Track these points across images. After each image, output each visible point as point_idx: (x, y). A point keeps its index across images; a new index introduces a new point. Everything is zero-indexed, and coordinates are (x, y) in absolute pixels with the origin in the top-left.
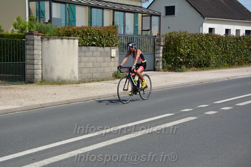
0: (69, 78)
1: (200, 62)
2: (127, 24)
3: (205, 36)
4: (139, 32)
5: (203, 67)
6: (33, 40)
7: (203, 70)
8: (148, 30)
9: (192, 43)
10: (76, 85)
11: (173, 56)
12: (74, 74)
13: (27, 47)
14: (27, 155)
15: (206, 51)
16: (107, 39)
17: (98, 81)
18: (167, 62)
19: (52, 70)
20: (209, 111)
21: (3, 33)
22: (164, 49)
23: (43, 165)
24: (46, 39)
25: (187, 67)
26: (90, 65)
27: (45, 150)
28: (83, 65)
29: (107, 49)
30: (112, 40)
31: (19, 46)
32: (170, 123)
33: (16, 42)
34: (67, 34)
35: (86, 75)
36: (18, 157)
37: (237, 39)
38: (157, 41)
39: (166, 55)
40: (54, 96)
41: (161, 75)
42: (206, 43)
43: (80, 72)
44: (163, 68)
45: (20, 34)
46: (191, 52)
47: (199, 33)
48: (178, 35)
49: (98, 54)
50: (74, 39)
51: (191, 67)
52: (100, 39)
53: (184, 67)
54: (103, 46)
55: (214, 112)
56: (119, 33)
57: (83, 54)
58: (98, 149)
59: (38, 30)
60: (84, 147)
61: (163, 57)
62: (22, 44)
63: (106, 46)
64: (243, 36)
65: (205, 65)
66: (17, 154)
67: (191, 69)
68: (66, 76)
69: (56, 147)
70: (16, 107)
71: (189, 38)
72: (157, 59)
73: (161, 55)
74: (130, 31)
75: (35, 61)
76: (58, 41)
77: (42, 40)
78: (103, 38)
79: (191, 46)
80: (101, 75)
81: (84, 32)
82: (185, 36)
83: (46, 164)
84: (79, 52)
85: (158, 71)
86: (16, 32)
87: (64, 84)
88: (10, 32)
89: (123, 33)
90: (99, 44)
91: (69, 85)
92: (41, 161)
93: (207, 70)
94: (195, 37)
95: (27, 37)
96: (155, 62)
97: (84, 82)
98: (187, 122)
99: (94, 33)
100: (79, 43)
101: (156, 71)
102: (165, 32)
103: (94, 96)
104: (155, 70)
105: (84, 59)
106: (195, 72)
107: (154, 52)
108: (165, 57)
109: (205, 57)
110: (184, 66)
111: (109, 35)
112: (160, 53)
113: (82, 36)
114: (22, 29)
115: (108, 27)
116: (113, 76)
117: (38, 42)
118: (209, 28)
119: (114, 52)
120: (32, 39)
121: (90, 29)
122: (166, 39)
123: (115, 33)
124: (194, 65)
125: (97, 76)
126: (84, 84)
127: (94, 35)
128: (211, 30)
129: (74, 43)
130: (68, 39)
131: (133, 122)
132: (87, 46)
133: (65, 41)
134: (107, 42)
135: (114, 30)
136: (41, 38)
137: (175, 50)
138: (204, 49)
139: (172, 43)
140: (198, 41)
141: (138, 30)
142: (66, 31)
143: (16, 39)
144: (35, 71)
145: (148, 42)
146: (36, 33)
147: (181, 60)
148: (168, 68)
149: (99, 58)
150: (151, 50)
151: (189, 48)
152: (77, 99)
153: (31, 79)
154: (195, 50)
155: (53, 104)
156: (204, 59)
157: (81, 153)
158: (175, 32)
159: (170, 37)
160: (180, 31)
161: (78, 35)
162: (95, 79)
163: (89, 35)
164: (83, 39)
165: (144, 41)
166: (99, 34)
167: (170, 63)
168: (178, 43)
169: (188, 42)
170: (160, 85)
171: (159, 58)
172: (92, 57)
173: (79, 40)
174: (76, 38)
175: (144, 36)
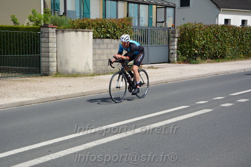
0: (83, 71)
1: (215, 54)
2: (141, 16)
3: (220, 27)
4: (154, 24)
5: (218, 58)
6: (48, 33)
7: (219, 61)
8: (163, 22)
9: (207, 34)
10: (90, 77)
11: (188, 48)
12: (89, 67)
13: (42, 40)
14: (43, 146)
15: (222, 42)
16: (121, 31)
17: (113, 73)
18: (182, 54)
19: (67, 62)
20: (225, 103)
21: (18, 26)
22: (178, 41)
23: (58, 157)
24: (61, 32)
25: (202, 59)
26: (105, 57)
28: (97, 57)
30: (126, 32)
31: (34, 38)
32: (185, 116)
33: (31, 35)
34: (82, 26)
35: (101, 67)
36: (34, 149)
38: (172, 33)
39: (181, 47)
40: (69, 88)
41: (176, 67)
42: (222, 34)
43: (95, 64)
44: (178, 60)
45: (35, 27)
46: (206, 43)
47: (214, 24)
48: (193, 26)
49: (112, 46)
50: (88, 31)
51: (206, 59)
52: (115, 31)
53: (199, 59)
54: (117, 38)
55: (230, 104)
56: (133, 25)
57: (98, 46)
58: (112, 141)
59: (53, 23)
60: (99, 139)
61: (178, 49)
62: (37, 37)
65: (220, 57)
66: (33, 146)
67: (207, 61)
68: (81, 68)
69: (71, 139)
70: (32, 99)
71: (204, 29)
72: (171, 51)
73: (176, 47)
74: (144, 22)
75: (50, 54)
76: (73, 34)
77: (56, 33)
78: (117, 30)
79: (207, 38)
81: (98, 24)
82: (200, 27)
83: (62, 156)
84: (93, 44)
85: (173, 63)
86: (31, 25)
87: (78, 76)
88: (25, 25)
89: (137, 25)
90: (114, 36)
91: (83, 78)
92: (57, 153)
93: (223, 61)
94: (211, 28)
95: (42, 29)
96: (169, 54)
97: (99, 75)
98: (202, 114)
99: (109, 25)
100: (93, 35)
101: (171, 63)
102: (180, 23)
104: (169, 62)
105: (99, 51)
106: (210, 64)
107: (169, 44)
108: (179, 49)
110: (199, 58)
111: (123, 27)
112: (174, 45)
113: (97, 28)
114: (37, 22)
115: (122, 19)
117: (53, 35)
118: (225, 19)
121: (105, 21)
122: (181, 30)
123: (130, 25)
124: (209, 57)
125: (111, 69)
126: (98, 77)
127: (108, 28)
128: (227, 21)
129: (88, 35)
130: (83, 31)
131: (147, 114)
132: (101, 38)
133: (80, 33)
135: (128, 22)
136: (56, 31)
137: (190, 41)
138: (219, 40)
139: (187, 34)
140: (214, 32)
141: (152, 22)
142: (80, 24)
143: (31, 32)
144: (50, 63)
145: (163, 34)
146: (51, 25)
147: (196, 52)
148: (183, 60)
149: (114, 50)
150: (165, 42)
151: (204, 40)
152: (92, 92)
153: (46, 71)
154: (210, 42)
155: (67, 97)
156: (220, 51)
157: (95, 145)
158: (189, 24)
159: (185, 28)
160: (195, 22)
161: (93, 27)
162: (110, 72)
163: (103, 27)
164: (98, 32)
165: (159, 33)
166: (113, 26)
167: (185, 55)
168: (193, 34)
169: (204, 33)
170: (175, 77)
171: (173, 49)
172: (106, 50)
173: (94, 32)
174: (90, 30)
175: (158, 28)
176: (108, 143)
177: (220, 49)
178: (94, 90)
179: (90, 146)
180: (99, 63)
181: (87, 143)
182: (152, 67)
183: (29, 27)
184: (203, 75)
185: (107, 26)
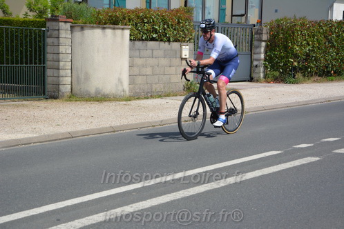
0: (114, 91)
2: (207, 5)
3: (336, 25)
4: (228, 19)
5: (331, 75)
6: (58, 30)
7: (332, 80)
8: (243, 15)
9: (314, 36)
10: (124, 103)
11: (282, 58)
12: (122, 85)
13: (49, 41)
14: (48, 212)
15: (338, 49)
16: (175, 30)
17: (160, 96)
18: (272, 67)
19: (87, 78)
20: (341, 148)
21: (10, 18)
22: (267, 46)
24: (79, 28)
25: (304, 76)
26: (148, 71)
27: (75, 204)
28: (136, 71)
29: (175, 45)
30: (183, 31)
31: (35, 38)
32: (275, 167)
33: (31, 33)
34: (112, 21)
35: (142, 86)
36: (33, 216)
38: (257, 33)
39: (270, 56)
40: (90, 120)
41: (263, 89)
42: (338, 36)
43: (132, 82)
44: (265, 78)
45: (38, 20)
46: (312, 51)
47: (326, 19)
48: (291, 23)
49: (161, 53)
50: (123, 29)
51: (312, 76)
52: (165, 29)
53: (299, 75)
54: (169, 41)
56: (195, 20)
57: (137, 53)
58: (159, 206)
59: (66, 14)
60: (138, 201)
61: (265, 60)
62: (40, 36)
63: (173, 41)
65: (335, 72)
66: (31, 210)
67: (312, 79)
68: (109, 88)
69: (93, 201)
70: (30, 136)
71: (309, 28)
72: (255, 63)
73: (262, 56)
74: (212, 16)
75: (61, 64)
76: (98, 32)
77: (72, 33)
78: (168, 27)
79: (313, 42)
80: (164, 87)
81: (138, 17)
82: (303, 25)
84: (130, 49)
85: (257, 81)
86: (31, 16)
87: (106, 101)
88: (21, 17)
90: (163, 37)
91: (114, 103)
92: (70, 223)
93: (339, 80)
94: (320, 26)
95: (48, 24)
96: (252, 68)
97: (138, 98)
98: (304, 165)
99: (155, 20)
100: (130, 35)
101: (254, 81)
102: (270, 18)
103: (154, 120)
104: (251, 80)
105: (139, 61)
106: (318, 84)
107: (251, 50)
108: (269, 59)
109: (336, 59)
110: (300, 74)
111: (179, 23)
112: (260, 53)
113: (136, 24)
114: (40, 12)
115: (177, 11)
116: (184, 90)
117: (66, 33)
119: (186, 51)
120: (57, 28)
121: (149, 13)
122: (271, 29)
123: (189, 19)
124: (316, 73)
125: (158, 89)
126: (138, 102)
127: (154, 23)
129: (123, 35)
130: (114, 29)
132: (143, 40)
133: (109, 31)
134: (176, 35)
135: (186, 15)
136: (71, 27)
137: (286, 47)
138: (333, 46)
139: (281, 36)
140: (324, 33)
141: (225, 15)
142: (110, 16)
143: (31, 28)
144: (61, 79)
145: (242, 35)
146: (63, 18)
147: (296, 64)
148: (274, 76)
149: (162, 59)
150: (245, 47)
151: (309, 45)
152: (126, 125)
153: (54, 92)
154: (319, 48)
155: (88, 133)
156: (334, 63)
157: (131, 211)
158: (285, 19)
159: (279, 26)
160: (295, 17)
161: (130, 22)
162: (155, 94)
163: (146, 23)
164: (138, 30)
165: (236, 32)
166: (163, 21)
167: (277, 68)
168: (290, 36)
169: (308, 34)
170: (260, 105)
171: (258, 60)
172: (151, 59)
173: (131, 30)
174: (126, 27)
175: (235, 25)
177: (334, 60)
178: (130, 123)
180: (139, 80)
183: (27, 19)
184: (306, 101)
185: (153, 21)
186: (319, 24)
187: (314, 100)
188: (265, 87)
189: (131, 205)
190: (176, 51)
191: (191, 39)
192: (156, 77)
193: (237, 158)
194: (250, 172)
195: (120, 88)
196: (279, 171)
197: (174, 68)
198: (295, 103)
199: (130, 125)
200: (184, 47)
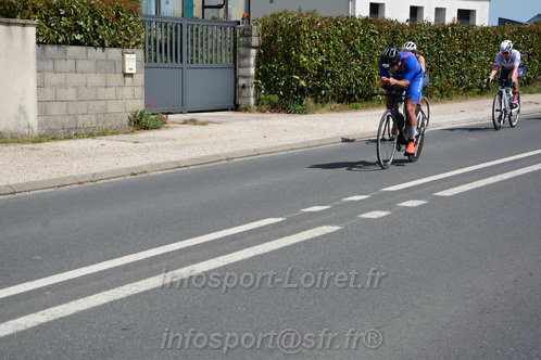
0: (12, 127)
1: (349, 88)
3: (360, 24)
4: (197, 12)
5: (355, 101)
7: (357, 108)
8: (220, 7)
9: (328, 40)
10: (31, 146)
11: (283, 74)
16: (112, 27)
17: (91, 136)
18: (268, 88)
20: (370, 210)
22: (259, 55)
25: (316, 101)
26: (70, 94)
28: (49, 94)
29: (114, 53)
30: (125, 29)
32: (273, 242)
34: (6, 11)
35: (59, 118)
37: (439, 33)
38: (242, 35)
39: (263, 71)
41: (254, 122)
42: (363, 41)
43: (43, 112)
44: (257, 104)
46: (326, 63)
47: (345, 15)
48: (294, 19)
49: (89, 65)
50: (24, 25)
51: (327, 101)
52: (95, 27)
53: (308, 101)
54: (103, 46)
55: (383, 214)
56: (144, 12)
57: (50, 65)
58: (89, 311)
60: (54, 305)
61: (257, 77)
63: (110, 46)
64: (452, 25)
65: (360, 96)
67: (328, 106)
71: (321, 27)
72: (241, 82)
73: (252, 71)
74: (172, 7)
78: (101, 24)
79: (328, 49)
80: (97, 120)
81: (50, 6)
82: (312, 23)
84: (38, 59)
85: (246, 110)
89: (154, 13)
90: (92, 40)
91: (12, 147)
93: (367, 108)
94: (337, 25)
96: (237, 90)
97: (54, 139)
98: (316, 238)
99: (78, 10)
100: (37, 35)
101: (240, 110)
102: (261, 11)
103: (80, 173)
104: (236, 108)
105: (53, 78)
106: (337, 114)
107: (235, 62)
108: (262, 75)
110: (310, 99)
111: (118, 16)
112: (249, 66)
113: (47, 17)
116: (130, 124)
118: (371, 4)
119: (132, 61)
122: (264, 29)
123: (134, 11)
124: (333, 97)
125: (88, 124)
126: (53, 144)
127: (77, 17)
128: (375, 8)
129: (24, 35)
130: (8, 24)
131: (181, 240)
132: (58, 44)
134: (113, 37)
135: (130, 4)
137: (287, 57)
138: (357, 56)
139: (280, 40)
140: (344, 35)
141: (193, 6)
145: (220, 37)
147: (303, 83)
148: (270, 102)
149: (93, 75)
150: (226, 58)
151: (322, 54)
152: (36, 183)
154: (336, 59)
156: (359, 81)
157: (44, 321)
158: (286, 13)
159: (275, 24)
160: (300, 10)
161: (35, 14)
162: (83, 131)
163: (64, 15)
164: (49, 26)
165: (210, 33)
166: (91, 13)
167: (276, 90)
168: (293, 39)
169: (320, 37)
170: (251, 147)
171: (246, 77)
172: (73, 75)
173: (38, 27)
174: (28, 21)
175: (208, 21)
176: (78, 315)
177: (358, 77)
178: (41, 178)
179: (30, 326)
180: (55, 109)
181: (21, 316)
182: (193, 122)
184: (319, 141)
185: (75, 13)
186: (335, 22)
187: (331, 139)
188: (257, 118)
189: (42, 312)
190: (114, 61)
191: (139, 42)
192: (84, 103)
193: (216, 231)
194: (235, 251)
195: (23, 123)
196: (280, 249)
197: (113, 90)
198: (302, 143)
199: (41, 182)
200: (127, 56)
